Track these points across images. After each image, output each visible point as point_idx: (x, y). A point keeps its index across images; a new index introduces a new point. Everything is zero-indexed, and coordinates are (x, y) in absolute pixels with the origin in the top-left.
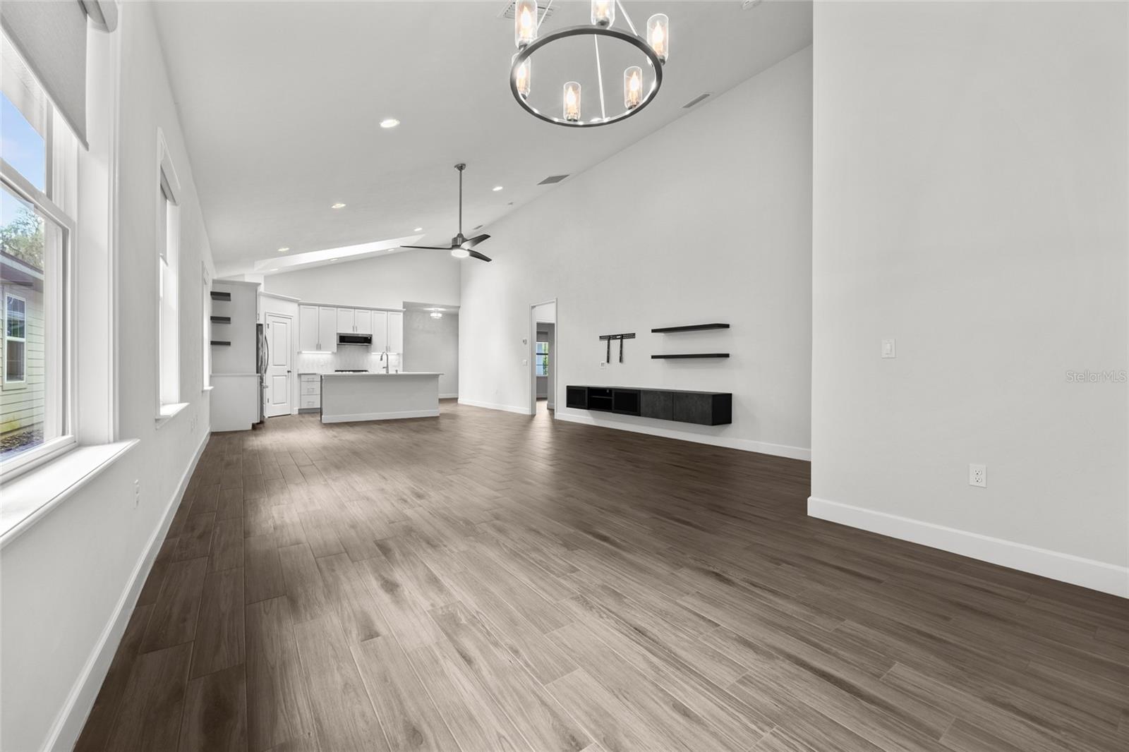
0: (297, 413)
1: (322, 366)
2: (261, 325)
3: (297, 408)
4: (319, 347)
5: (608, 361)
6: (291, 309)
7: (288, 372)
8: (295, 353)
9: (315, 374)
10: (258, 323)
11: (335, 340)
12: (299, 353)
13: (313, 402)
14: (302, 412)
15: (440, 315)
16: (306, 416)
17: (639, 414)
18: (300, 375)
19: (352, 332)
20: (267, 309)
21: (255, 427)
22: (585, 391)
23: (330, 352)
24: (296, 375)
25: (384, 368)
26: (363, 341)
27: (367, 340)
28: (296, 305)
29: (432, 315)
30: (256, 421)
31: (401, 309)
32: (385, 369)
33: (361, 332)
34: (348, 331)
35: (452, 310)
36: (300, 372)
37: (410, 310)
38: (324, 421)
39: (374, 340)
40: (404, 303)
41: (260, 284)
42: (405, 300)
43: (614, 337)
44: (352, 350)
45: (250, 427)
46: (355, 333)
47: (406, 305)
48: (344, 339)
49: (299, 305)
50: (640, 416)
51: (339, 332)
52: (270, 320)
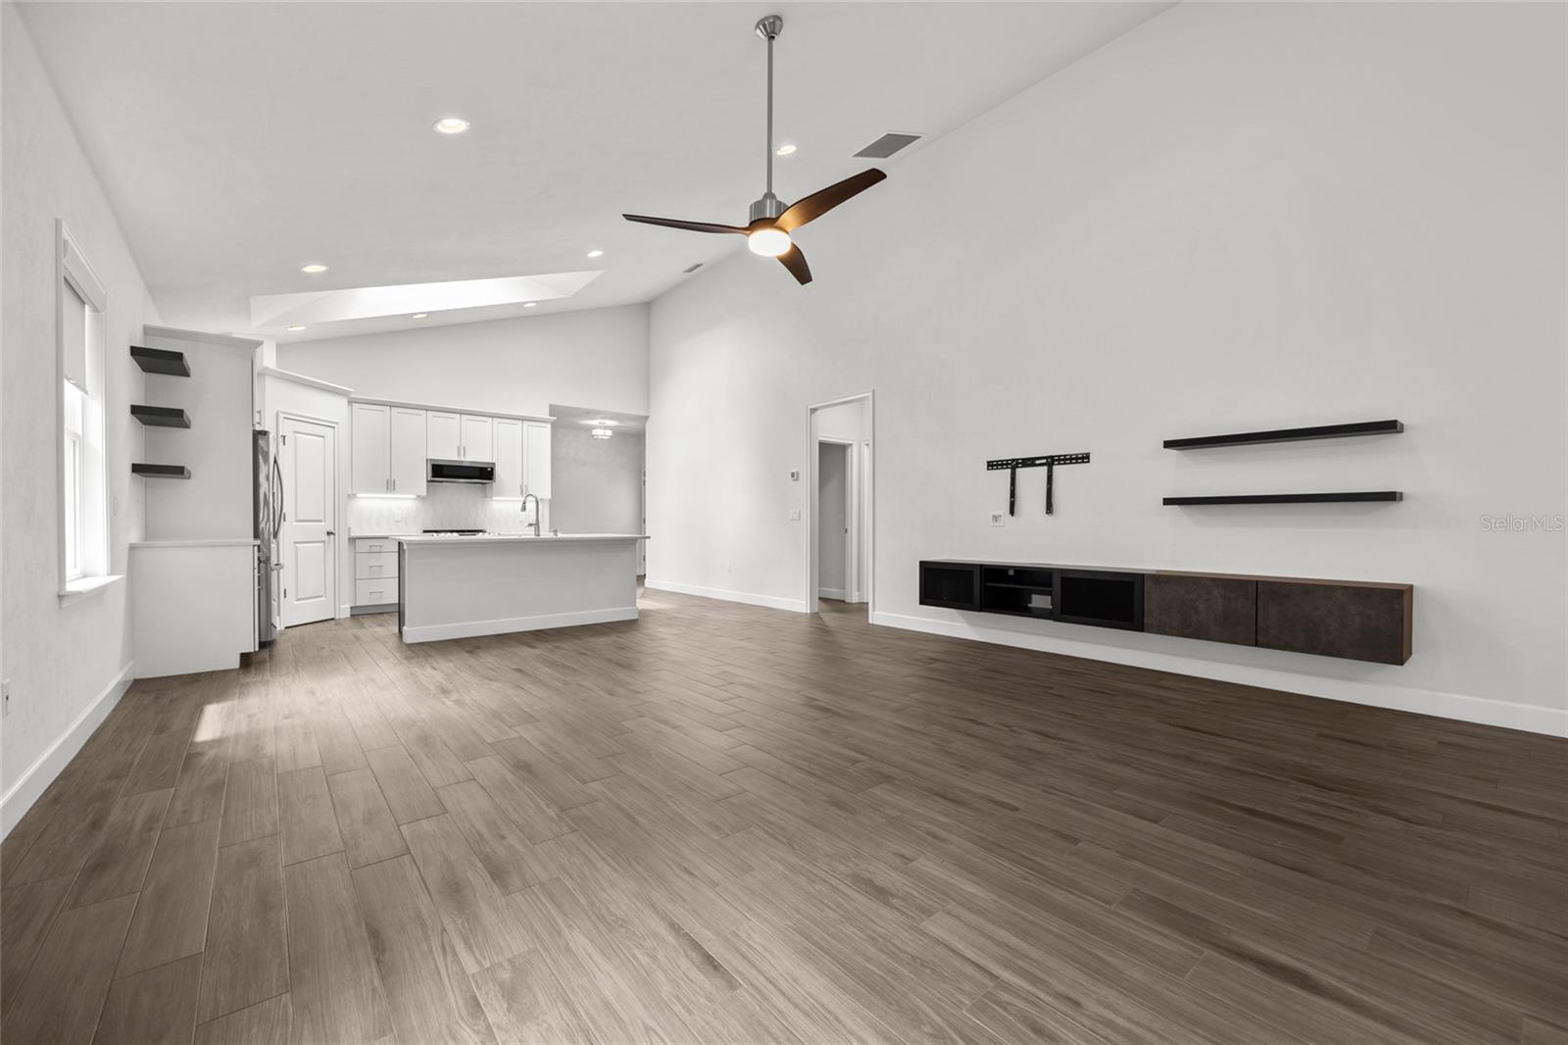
0: (349, 615)
1: (397, 521)
2: (264, 433)
3: (349, 606)
4: (390, 486)
5: (1012, 512)
6: (333, 408)
7: (328, 533)
8: (341, 499)
9: (387, 538)
10: (258, 428)
11: (423, 473)
12: (351, 496)
13: (381, 592)
14: (359, 614)
15: (609, 433)
16: (367, 621)
17: (1140, 627)
18: (353, 540)
19: (457, 459)
20: (276, 404)
21: (246, 660)
22: (972, 572)
23: (414, 496)
24: (345, 541)
25: (530, 525)
26: (478, 474)
27: (483, 474)
28: (344, 401)
29: (596, 432)
30: (250, 645)
31: (545, 415)
32: (533, 528)
33: (474, 457)
34: (449, 455)
35: (631, 425)
36: (353, 535)
37: (563, 421)
38: (408, 639)
39: (498, 472)
40: (551, 406)
41: (259, 344)
42: (553, 403)
43: (1029, 462)
44: (456, 491)
45: (235, 664)
46: (462, 459)
47: (554, 410)
48: (441, 471)
49: (350, 402)
50: (1142, 630)
51: (432, 456)
52: (286, 428)
